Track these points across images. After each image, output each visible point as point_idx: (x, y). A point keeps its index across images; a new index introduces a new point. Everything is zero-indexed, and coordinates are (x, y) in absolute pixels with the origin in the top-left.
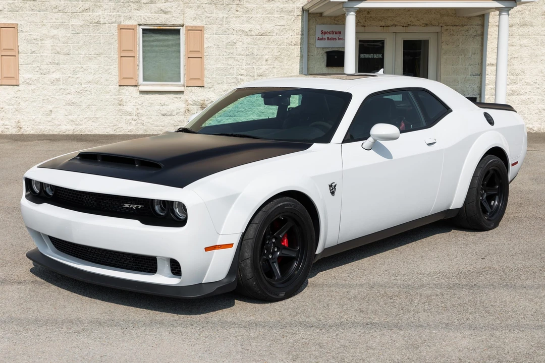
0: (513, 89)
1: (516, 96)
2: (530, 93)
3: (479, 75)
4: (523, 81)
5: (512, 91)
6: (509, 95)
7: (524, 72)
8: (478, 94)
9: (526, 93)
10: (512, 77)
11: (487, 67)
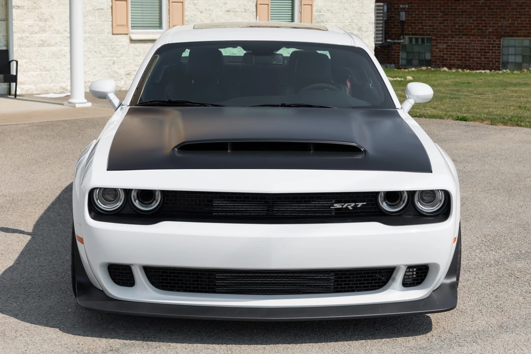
0: (42, 38)
1: (47, 48)
2: (60, 43)
3: (4, 21)
4: (52, 29)
5: (42, 41)
6: (39, 46)
7: (52, 17)
8: (5, 46)
9: (56, 43)
10: (40, 23)
11: (14, 10)
